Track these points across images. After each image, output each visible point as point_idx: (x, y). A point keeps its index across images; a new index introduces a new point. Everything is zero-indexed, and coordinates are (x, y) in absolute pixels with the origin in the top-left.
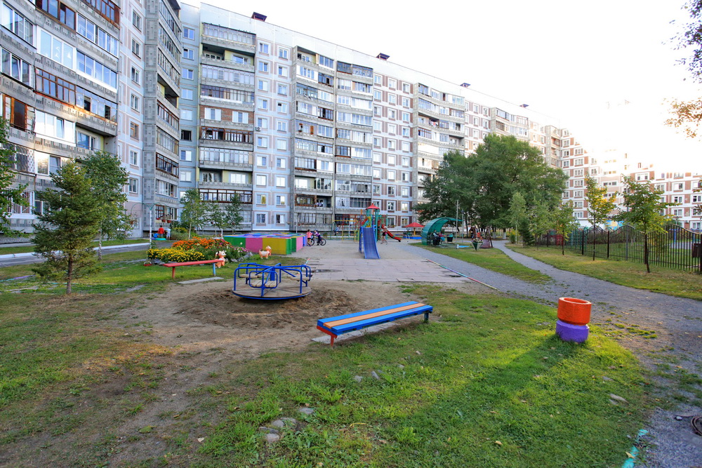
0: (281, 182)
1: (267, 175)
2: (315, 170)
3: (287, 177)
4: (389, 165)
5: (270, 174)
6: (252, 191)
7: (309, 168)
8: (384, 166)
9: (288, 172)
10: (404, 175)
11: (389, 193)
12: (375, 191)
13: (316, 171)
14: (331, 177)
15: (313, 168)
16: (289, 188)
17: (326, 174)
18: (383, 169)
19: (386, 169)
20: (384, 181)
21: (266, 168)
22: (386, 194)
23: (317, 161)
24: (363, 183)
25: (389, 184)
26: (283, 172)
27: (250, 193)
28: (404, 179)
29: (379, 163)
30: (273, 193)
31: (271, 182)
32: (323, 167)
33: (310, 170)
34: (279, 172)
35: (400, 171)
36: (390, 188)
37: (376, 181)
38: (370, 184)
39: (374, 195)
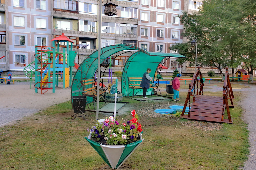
0: (42, 23)
1: (26, 16)
2: (76, 12)
3: (47, 18)
4: (159, 8)
5: (28, 16)
6: (5, 32)
7: (70, 9)
8: (153, 9)
9: (48, 13)
10: (174, 18)
11: (158, 35)
12: (143, 34)
13: (78, 13)
14: (95, 20)
15: (74, 9)
16: (50, 30)
17: (90, 16)
18: (151, 12)
19: (155, 12)
20: (153, 24)
21: (24, 9)
22: (154, 37)
23: (79, 3)
24: (129, 25)
25: (158, 27)
26: (42, 14)
27: (3, 33)
28: (174, 22)
29: (147, 6)
30: (33, 35)
31: (30, 22)
32: (85, 9)
33: (71, 11)
34: (39, 13)
35: (170, 14)
36: (159, 31)
37: (144, 24)
38: (136, 26)
39: (142, 37)
